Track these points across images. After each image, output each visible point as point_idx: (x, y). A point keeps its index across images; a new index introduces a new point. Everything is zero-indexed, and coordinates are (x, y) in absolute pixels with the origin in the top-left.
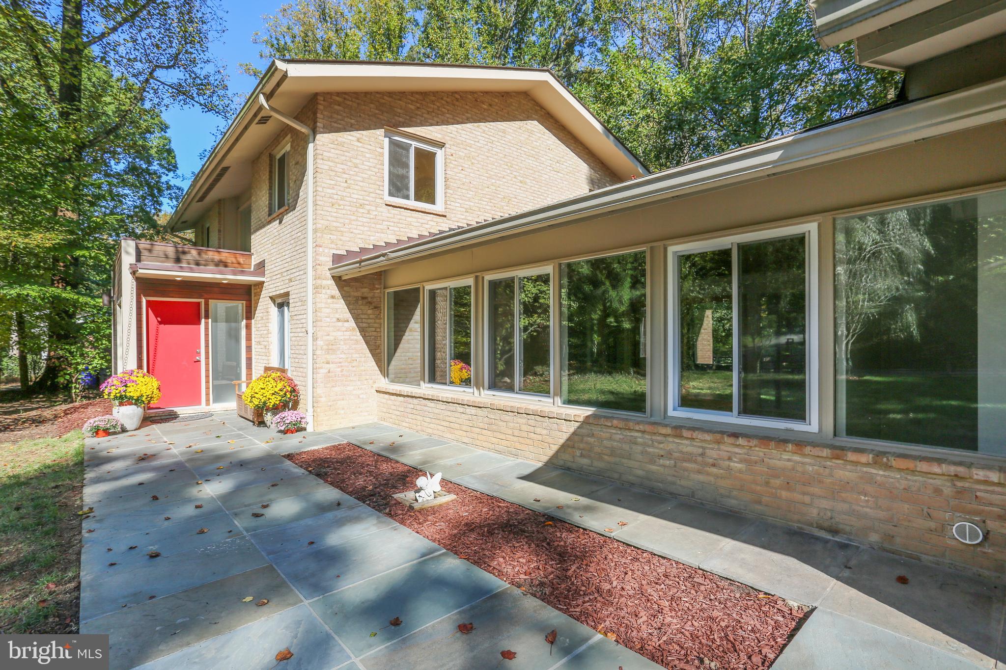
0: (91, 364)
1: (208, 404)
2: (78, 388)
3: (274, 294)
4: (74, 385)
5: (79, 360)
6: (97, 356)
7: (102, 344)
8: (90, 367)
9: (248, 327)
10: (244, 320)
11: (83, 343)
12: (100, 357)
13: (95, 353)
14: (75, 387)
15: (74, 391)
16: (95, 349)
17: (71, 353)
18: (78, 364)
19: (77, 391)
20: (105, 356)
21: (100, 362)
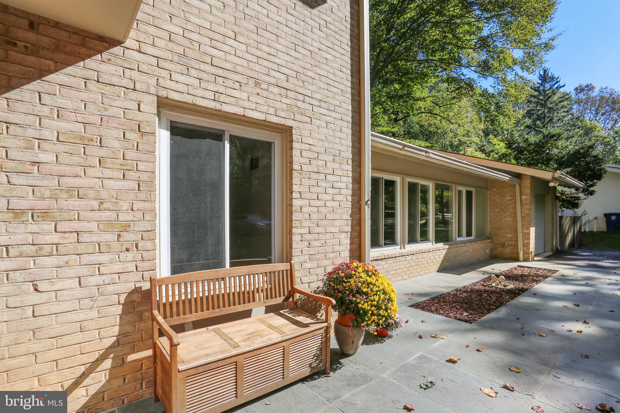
3: (175, 96)
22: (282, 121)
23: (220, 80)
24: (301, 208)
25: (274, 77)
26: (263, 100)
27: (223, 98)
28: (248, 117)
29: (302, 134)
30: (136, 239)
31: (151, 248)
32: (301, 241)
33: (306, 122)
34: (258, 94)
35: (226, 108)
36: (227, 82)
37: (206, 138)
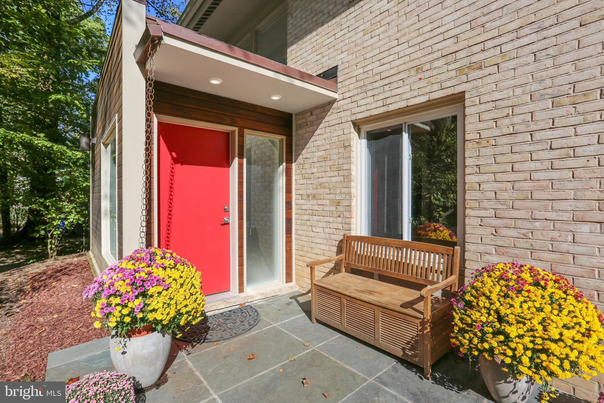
0: (67, 219)
1: (241, 290)
2: (54, 244)
3: (360, 116)
4: (49, 241)
5: (54, 215)
6: (73, 211)
7: (79, 198)
8: (66, 223)
9: (288, 173)
10: (284, 164)
11: (59, 197)
12: (76, 212)
13: (71, 207)
14: (51, 242)
15: (49, 246)
16: (71, 203)
17: (46, 208)
18: (54, 219)
19: (53, 246)
20: (82, 211)
21: (77, 217)
22: (450, 91)
23: (387, 88)
24: (480, 185)
25: (439, 50)
26: (426, 82)
27: (389, 101)
28: (411, 106)
29: (481, 92)
30: (343, 210)
31: (349, 216)
32: (480, 225)
33: (487, 74)
34: (420, 79)
35: (392, 108)
36: (392, 86)
37: (388, 136)
